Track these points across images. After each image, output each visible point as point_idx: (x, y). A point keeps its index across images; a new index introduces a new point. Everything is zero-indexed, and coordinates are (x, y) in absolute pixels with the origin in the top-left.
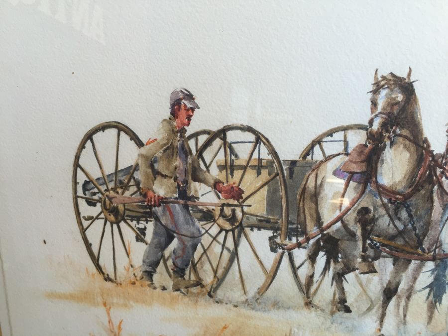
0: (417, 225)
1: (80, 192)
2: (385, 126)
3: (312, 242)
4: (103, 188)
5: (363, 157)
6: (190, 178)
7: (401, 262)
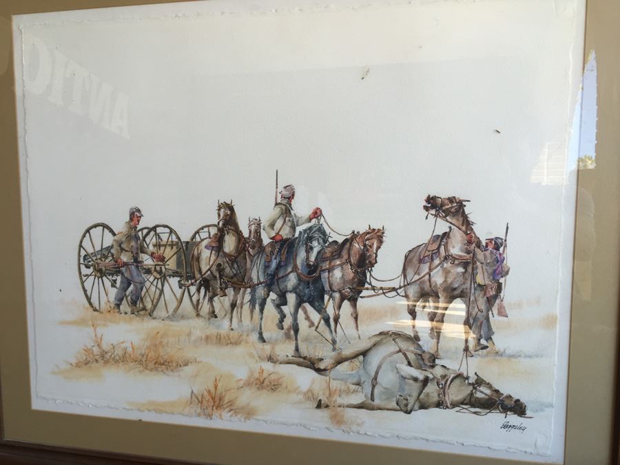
0: (242, 271)
1: (82, 261)
2: (224, 225)
3: (198, 282)
4: (94, 258)
5: (217, 239)
6: (139, 251)
7: (237, 290)
